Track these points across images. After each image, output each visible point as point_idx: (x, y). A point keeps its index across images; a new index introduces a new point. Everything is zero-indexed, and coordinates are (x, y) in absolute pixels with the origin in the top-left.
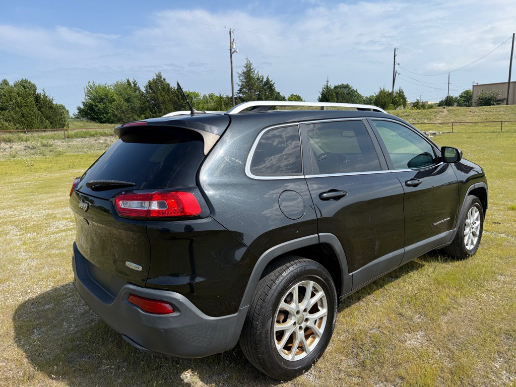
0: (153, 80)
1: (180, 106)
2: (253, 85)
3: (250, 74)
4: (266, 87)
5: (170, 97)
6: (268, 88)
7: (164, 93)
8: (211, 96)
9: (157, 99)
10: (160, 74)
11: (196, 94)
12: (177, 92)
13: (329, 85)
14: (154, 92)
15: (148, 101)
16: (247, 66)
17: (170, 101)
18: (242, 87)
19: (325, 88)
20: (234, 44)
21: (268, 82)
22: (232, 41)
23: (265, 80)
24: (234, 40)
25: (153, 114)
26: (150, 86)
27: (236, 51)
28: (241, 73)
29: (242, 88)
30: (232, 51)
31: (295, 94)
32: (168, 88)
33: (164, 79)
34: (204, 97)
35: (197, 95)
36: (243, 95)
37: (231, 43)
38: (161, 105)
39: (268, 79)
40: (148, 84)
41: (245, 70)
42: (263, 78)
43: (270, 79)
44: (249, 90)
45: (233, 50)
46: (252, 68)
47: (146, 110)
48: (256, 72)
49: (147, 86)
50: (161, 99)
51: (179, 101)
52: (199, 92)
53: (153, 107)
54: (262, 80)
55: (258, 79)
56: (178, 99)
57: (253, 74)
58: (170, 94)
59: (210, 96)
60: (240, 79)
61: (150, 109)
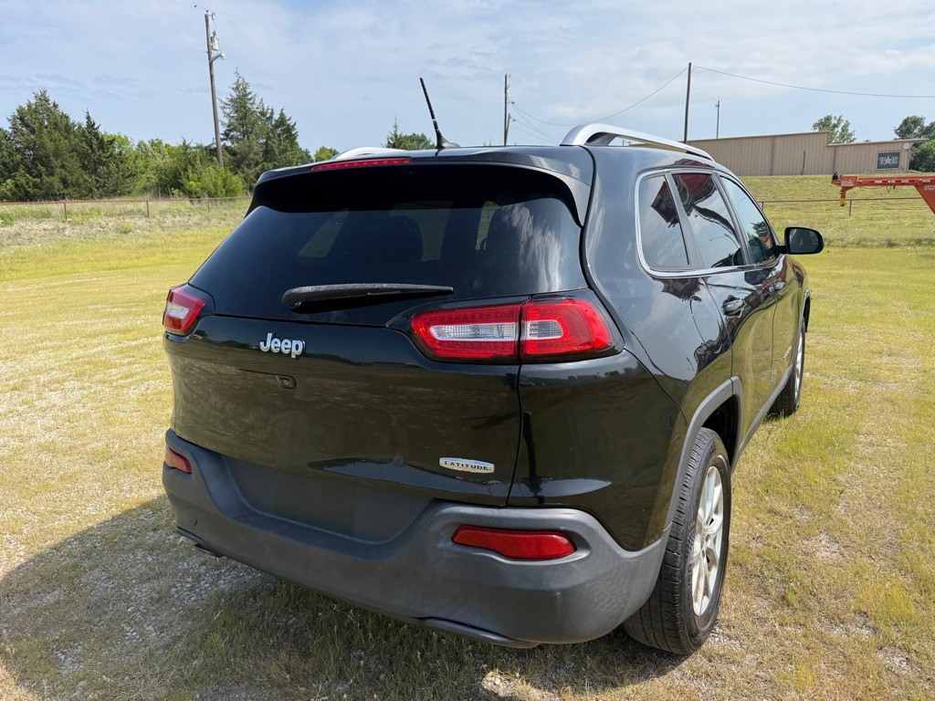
0: (29, 106)
1: (95, 162)
2: (253, 124)
3: (245, 103)
4: (279, 131)
5: (73, 143)
6: (284, 131)
7: (56, 135)
8: (156, 145)
9: (43, 146)
10: (44, 94)
11: (123, 140)
12: (87, 134)
13: (398, 133)
14: (33, 132)
15: (18, 150)
16: (237, 88)
17: (72, 152)
18: (231, 128)
19: (392, 139)
20: (216, 42)
21: (282, 121)
22: (211, 35)
23: (276, 116)
24: (214, 34)
25: (34, 177)
26: (21, 119)
27: (220, 55)
28: (226, 101)
29: (230, 131)
30: (213, 56)
31: (329, 148)
32: (67, 125)
33: (55, 106)
34: (139, 145)
35: (125, 141)
36: (233, 143)
37: (210, 40)
38: (52, 158)
39: (282, 115)
40: (16, 114)
41: (235, 95)
42: (272, 113)
43: (287, 115)
44: (244, 133)
45: (214, 54)
46: (250, 93)
47: (16, 169)
48: (257, 101)
49: (15, 118)
50: (50, 146)
51: (93, 151)
52: (128, 136)
53: (33, 163)
54: (271, 118)
55: (263, 114)
56: (91, 147)
57: (251, 104)
58: (72, 137)
59: (153, 144)
60: (225, 113)
61: (27, 167)
